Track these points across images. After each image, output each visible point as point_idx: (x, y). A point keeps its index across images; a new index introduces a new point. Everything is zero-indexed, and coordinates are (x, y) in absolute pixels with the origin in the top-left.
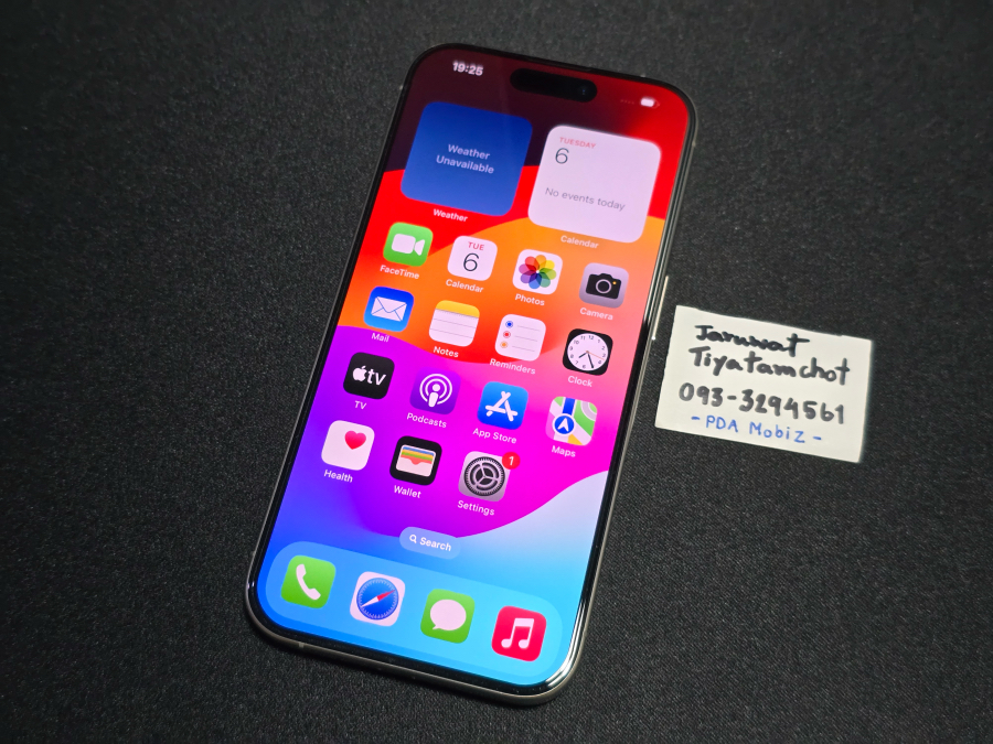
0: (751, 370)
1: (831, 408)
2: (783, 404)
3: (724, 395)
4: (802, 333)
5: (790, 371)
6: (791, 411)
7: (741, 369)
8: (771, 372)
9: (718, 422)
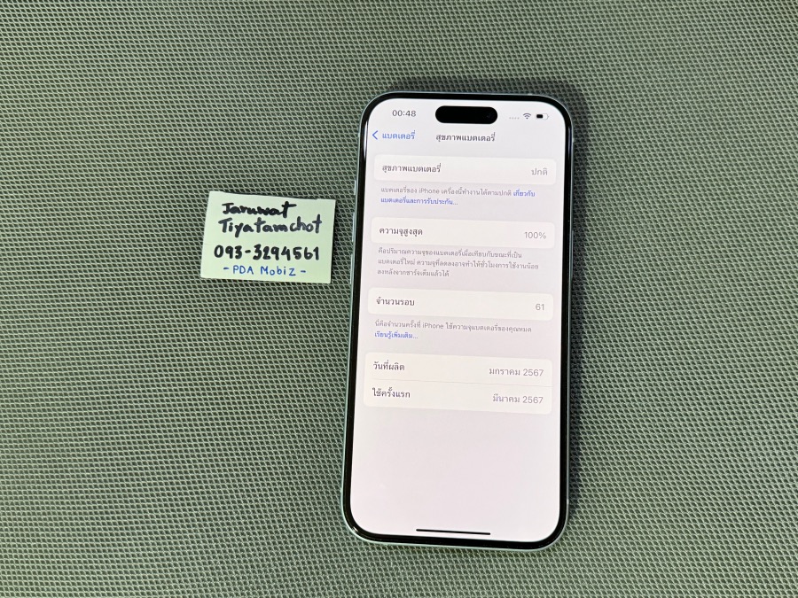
0: (258, 231)
1: (310, 250)
2: (280, 251)
3: (243, 250)
4: (291, 201)
5: (283, 228)
6: (286, 256)
7: (252, 231)
8: (271, 230)
9: (240, 269)
